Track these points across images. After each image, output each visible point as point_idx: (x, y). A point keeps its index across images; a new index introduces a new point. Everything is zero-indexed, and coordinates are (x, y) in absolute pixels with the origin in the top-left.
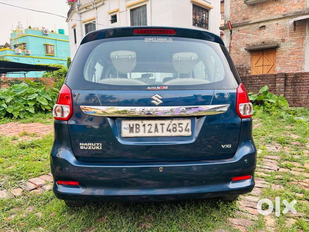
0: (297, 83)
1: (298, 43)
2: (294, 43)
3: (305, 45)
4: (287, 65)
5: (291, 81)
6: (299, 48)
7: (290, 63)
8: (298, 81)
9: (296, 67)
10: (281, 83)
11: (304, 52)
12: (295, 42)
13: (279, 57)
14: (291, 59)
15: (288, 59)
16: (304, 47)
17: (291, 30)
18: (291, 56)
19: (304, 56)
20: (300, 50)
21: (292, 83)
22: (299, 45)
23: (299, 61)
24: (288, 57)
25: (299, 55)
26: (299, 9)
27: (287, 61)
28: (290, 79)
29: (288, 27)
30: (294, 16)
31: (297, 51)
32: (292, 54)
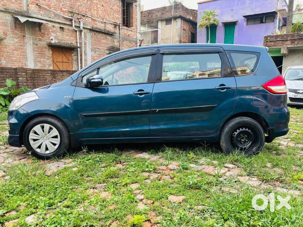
0: (35, 78)
1: (19, 40)
2: (16, 40)
3: (26, 44)
4: (12, 59)
5: (29, 76)
6: (21, 46)
7: (14, 59)
8: (36, 76)
9: (20, 63)
10: (24, 77)
11: (26, 50)
12: (17, 38)
13: (4, 51)
14: (15, 54)
15: (12, 55)
16: (25, 45)
17: (12, 27)
18: (15, 52)
19: (26, 54)
20: (22, 47)
21: (31, 78)
22: (21, 43)
23: (23, 58)
24: (12, 52)
25: (22, 53)
26: (17, 9)
27: (11, 56)
28: (28, 74)
29: (9, 22)
30: (15, 14)
31: (20, 48)
32: (16, 50)
